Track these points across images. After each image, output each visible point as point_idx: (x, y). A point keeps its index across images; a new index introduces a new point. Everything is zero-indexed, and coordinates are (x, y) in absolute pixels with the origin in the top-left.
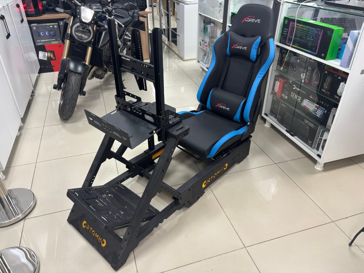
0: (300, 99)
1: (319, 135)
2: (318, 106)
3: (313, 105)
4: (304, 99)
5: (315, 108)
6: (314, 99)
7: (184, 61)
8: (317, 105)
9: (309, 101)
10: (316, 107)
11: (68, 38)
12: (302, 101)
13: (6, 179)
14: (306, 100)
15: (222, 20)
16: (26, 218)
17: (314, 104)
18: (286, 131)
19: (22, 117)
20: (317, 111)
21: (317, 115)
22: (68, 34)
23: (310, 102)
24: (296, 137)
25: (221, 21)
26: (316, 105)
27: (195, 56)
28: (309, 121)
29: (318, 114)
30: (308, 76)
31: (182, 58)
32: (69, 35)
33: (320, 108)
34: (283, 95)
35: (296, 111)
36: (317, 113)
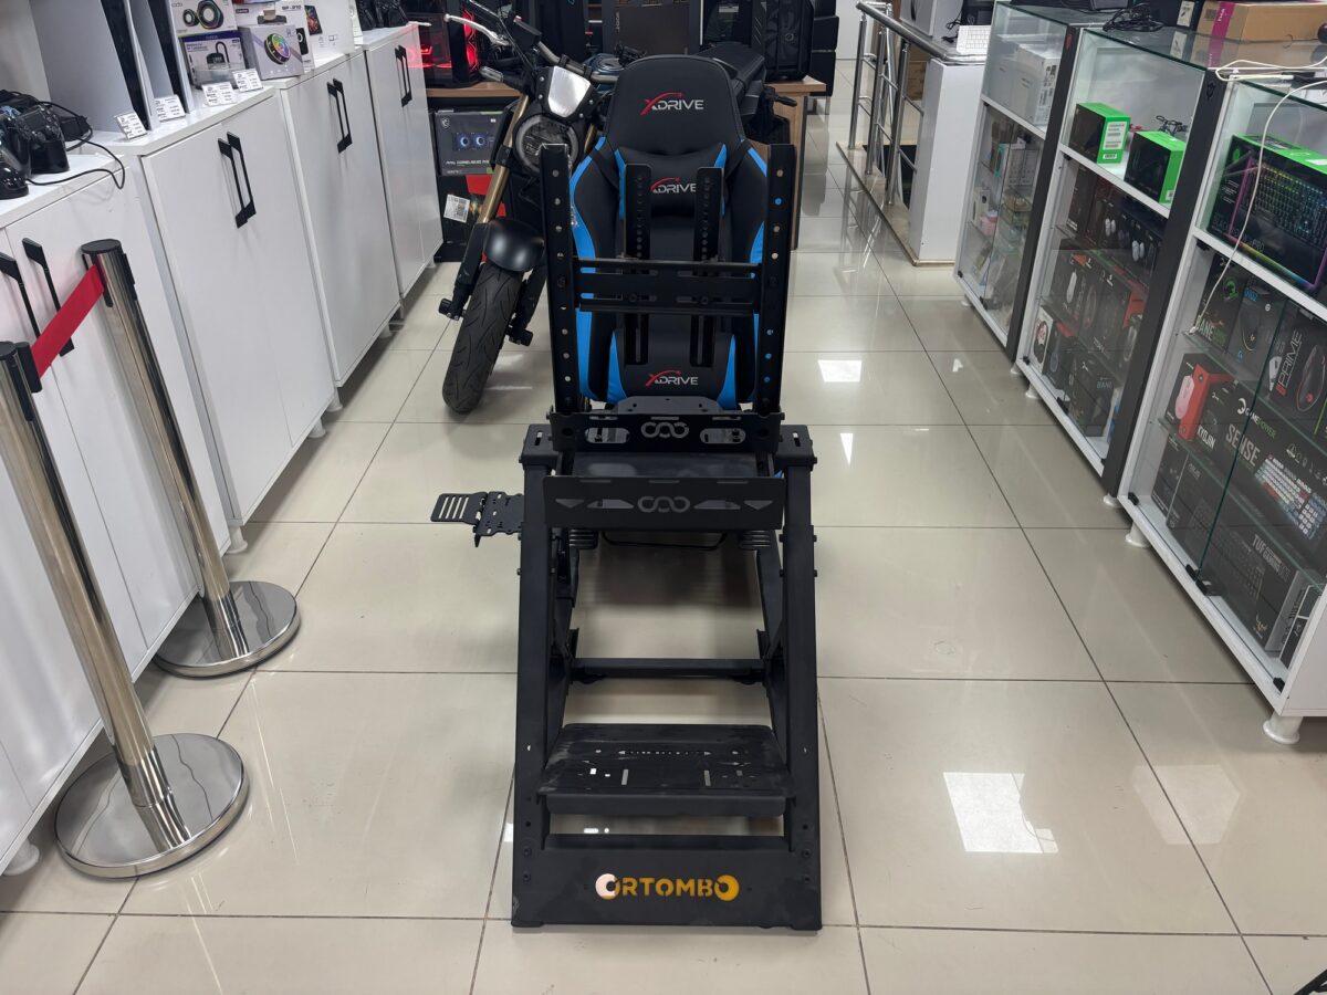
0: (1254, 456)
1: (1297, 603)
2: (1309, 491)
3: (1293, 484)
4: (1266, 457)
5: (1297, 497)
6: (1301, 462)
7: (915, 265)
8: (1305, 487)
9: (1282, 467)
10: (1303, 493)
11: (504, 161)
12: (1260, 462)
13: (247, 551)
14: (1274, 460)
15: (1045, 129)
16: (260, 668)
17: (1295, 483)
18: (1188, 569)
19: (340, 384)
20: (1304, 512)
21: (1301, 527)
22: (505, 147)
23: (1286, 470)
24: (1218, 600)
25: (1041, 132)
26: (1302, 484)
27: (951, 254)
28: (1269, 543)
29: (1305, 521)
30: (1288, 372)
31: (910, 256)
32: (508, 151)
33: (1315, 501)
34: (1202, 431)
35: (1231, 499)
36: (1301, 517)
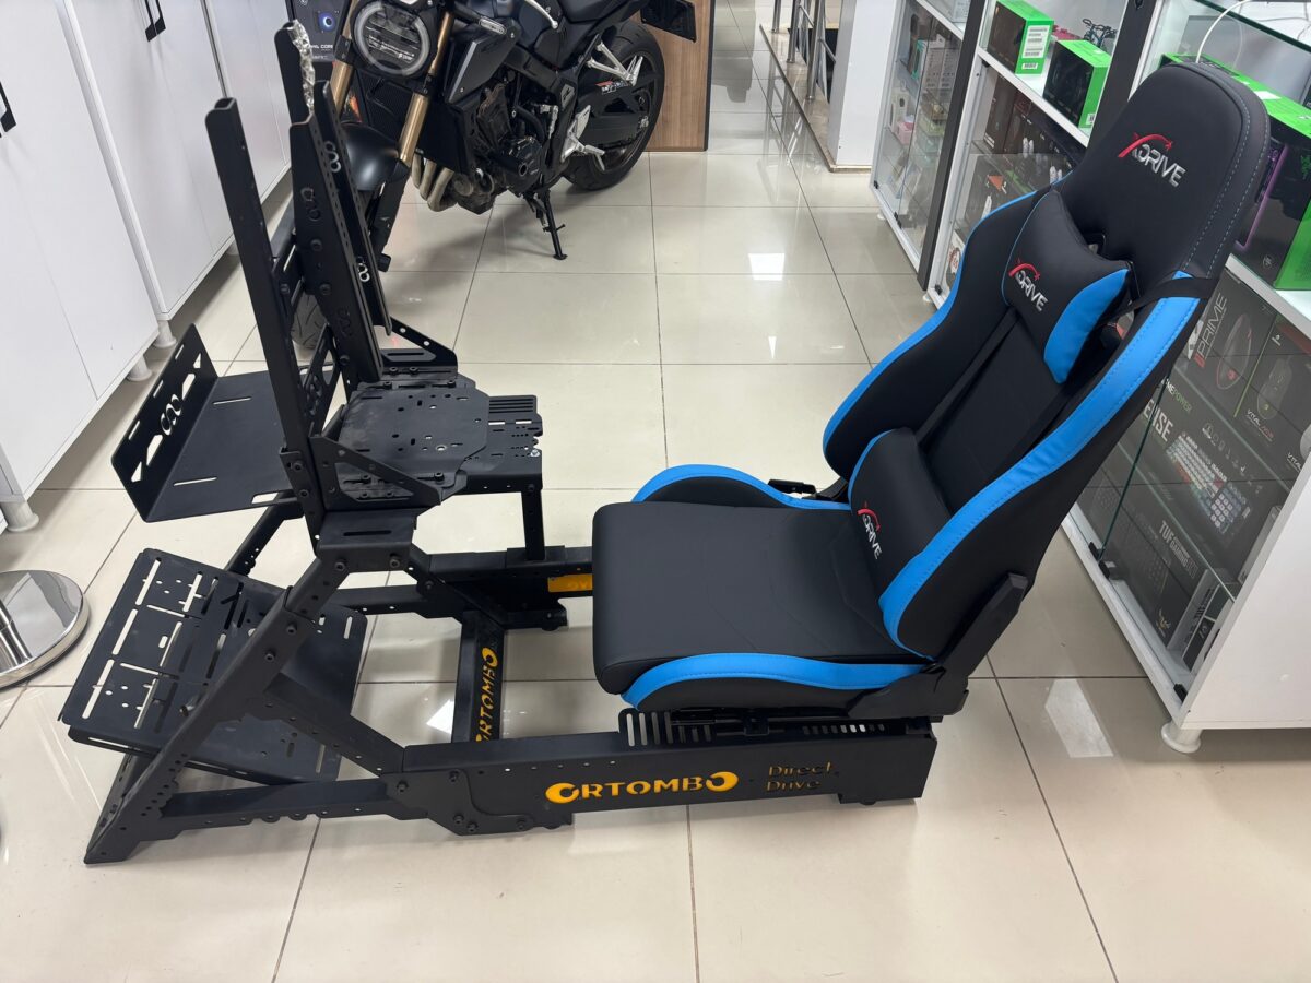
0: (1166, 430)
1: (1204, 602)
2: (1225, 479)
3: (1207, 468)
4: (1180, 434)
5: (1211, 484)
6: (1218, 444)
7: (831, 170)
8: (1221, 475)
9: (1196, 447)
10: (1217, 481)
11: (343, 56)
12: (1172, 438)
13: (38, 527)
14: (1188, 438)
15: (963, 28)
16: (32, 683)
17: (1210, 468)
18: (1092, 547)
19: (169, 317)
20: (1218, 502)
21: (1214, 518)
23: (1200, 452)
24: (1121, 586)
25: (959, 31)
26: (1217, 470)
27: (867, 160)
28: (1178, 534)
29: (1218, 513)
30: (1209, 341)
31: (827, 160)
33: (1230, 492)
35: (1138, 474)
36: (1214, 507)
